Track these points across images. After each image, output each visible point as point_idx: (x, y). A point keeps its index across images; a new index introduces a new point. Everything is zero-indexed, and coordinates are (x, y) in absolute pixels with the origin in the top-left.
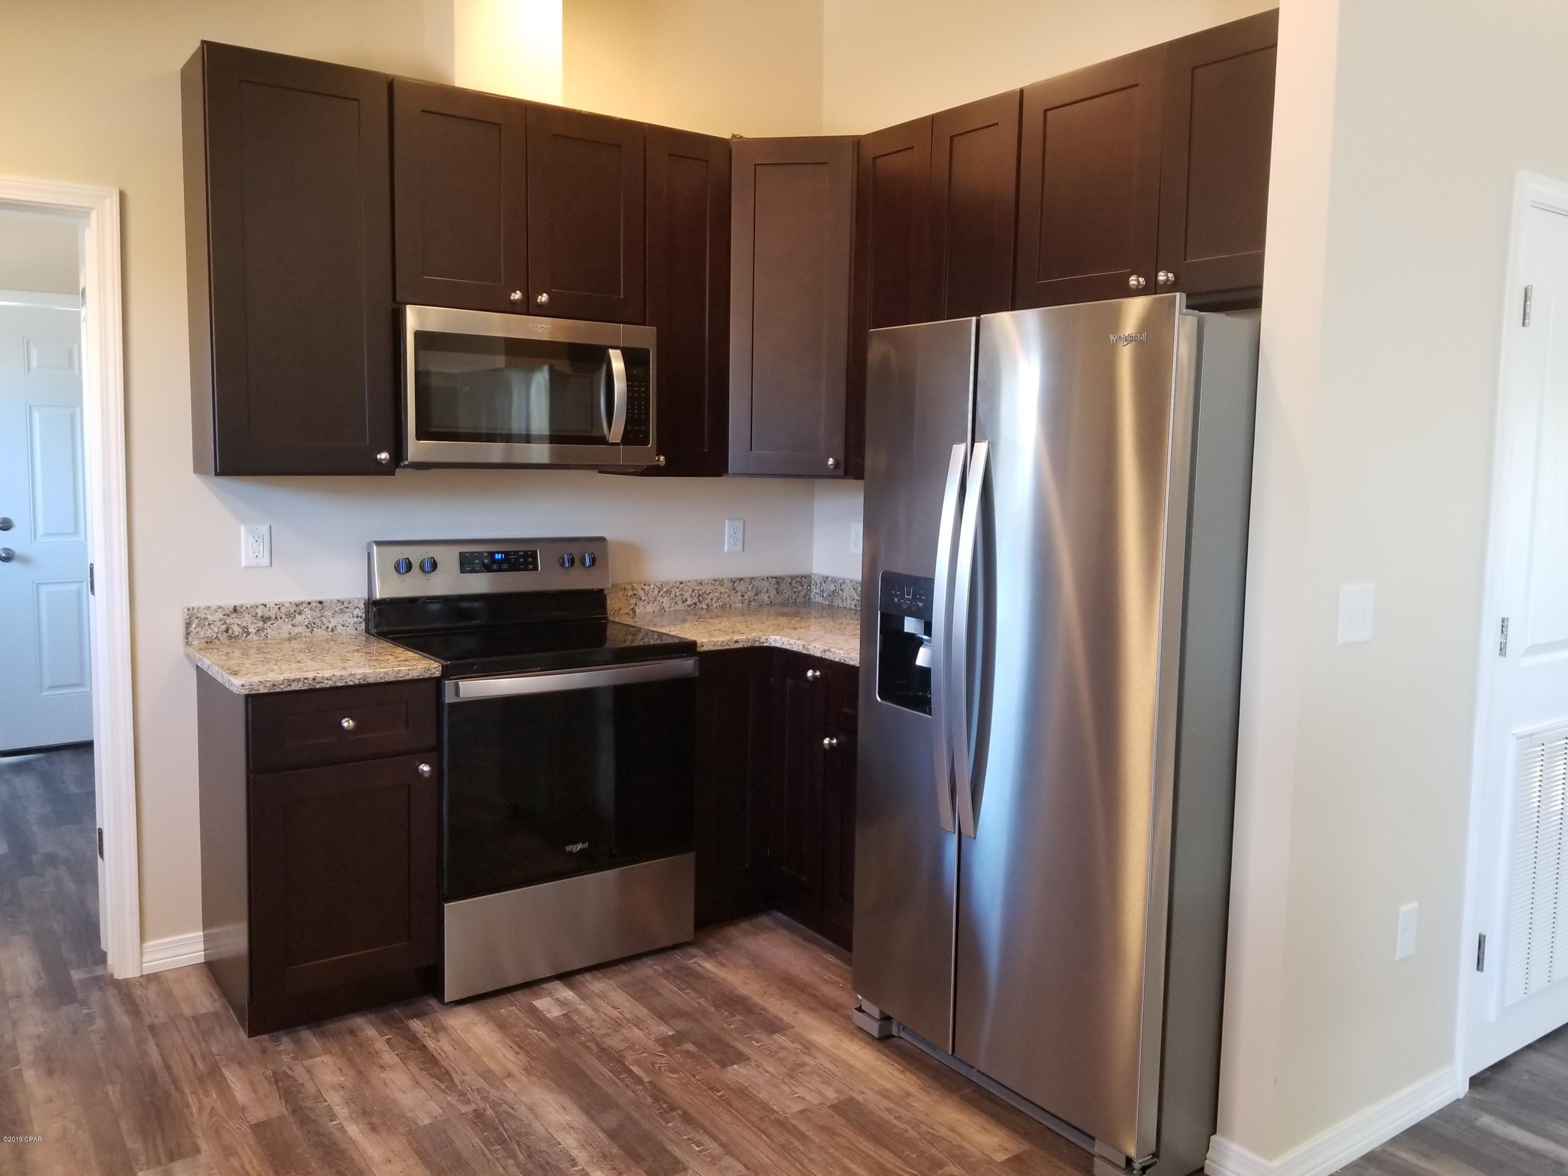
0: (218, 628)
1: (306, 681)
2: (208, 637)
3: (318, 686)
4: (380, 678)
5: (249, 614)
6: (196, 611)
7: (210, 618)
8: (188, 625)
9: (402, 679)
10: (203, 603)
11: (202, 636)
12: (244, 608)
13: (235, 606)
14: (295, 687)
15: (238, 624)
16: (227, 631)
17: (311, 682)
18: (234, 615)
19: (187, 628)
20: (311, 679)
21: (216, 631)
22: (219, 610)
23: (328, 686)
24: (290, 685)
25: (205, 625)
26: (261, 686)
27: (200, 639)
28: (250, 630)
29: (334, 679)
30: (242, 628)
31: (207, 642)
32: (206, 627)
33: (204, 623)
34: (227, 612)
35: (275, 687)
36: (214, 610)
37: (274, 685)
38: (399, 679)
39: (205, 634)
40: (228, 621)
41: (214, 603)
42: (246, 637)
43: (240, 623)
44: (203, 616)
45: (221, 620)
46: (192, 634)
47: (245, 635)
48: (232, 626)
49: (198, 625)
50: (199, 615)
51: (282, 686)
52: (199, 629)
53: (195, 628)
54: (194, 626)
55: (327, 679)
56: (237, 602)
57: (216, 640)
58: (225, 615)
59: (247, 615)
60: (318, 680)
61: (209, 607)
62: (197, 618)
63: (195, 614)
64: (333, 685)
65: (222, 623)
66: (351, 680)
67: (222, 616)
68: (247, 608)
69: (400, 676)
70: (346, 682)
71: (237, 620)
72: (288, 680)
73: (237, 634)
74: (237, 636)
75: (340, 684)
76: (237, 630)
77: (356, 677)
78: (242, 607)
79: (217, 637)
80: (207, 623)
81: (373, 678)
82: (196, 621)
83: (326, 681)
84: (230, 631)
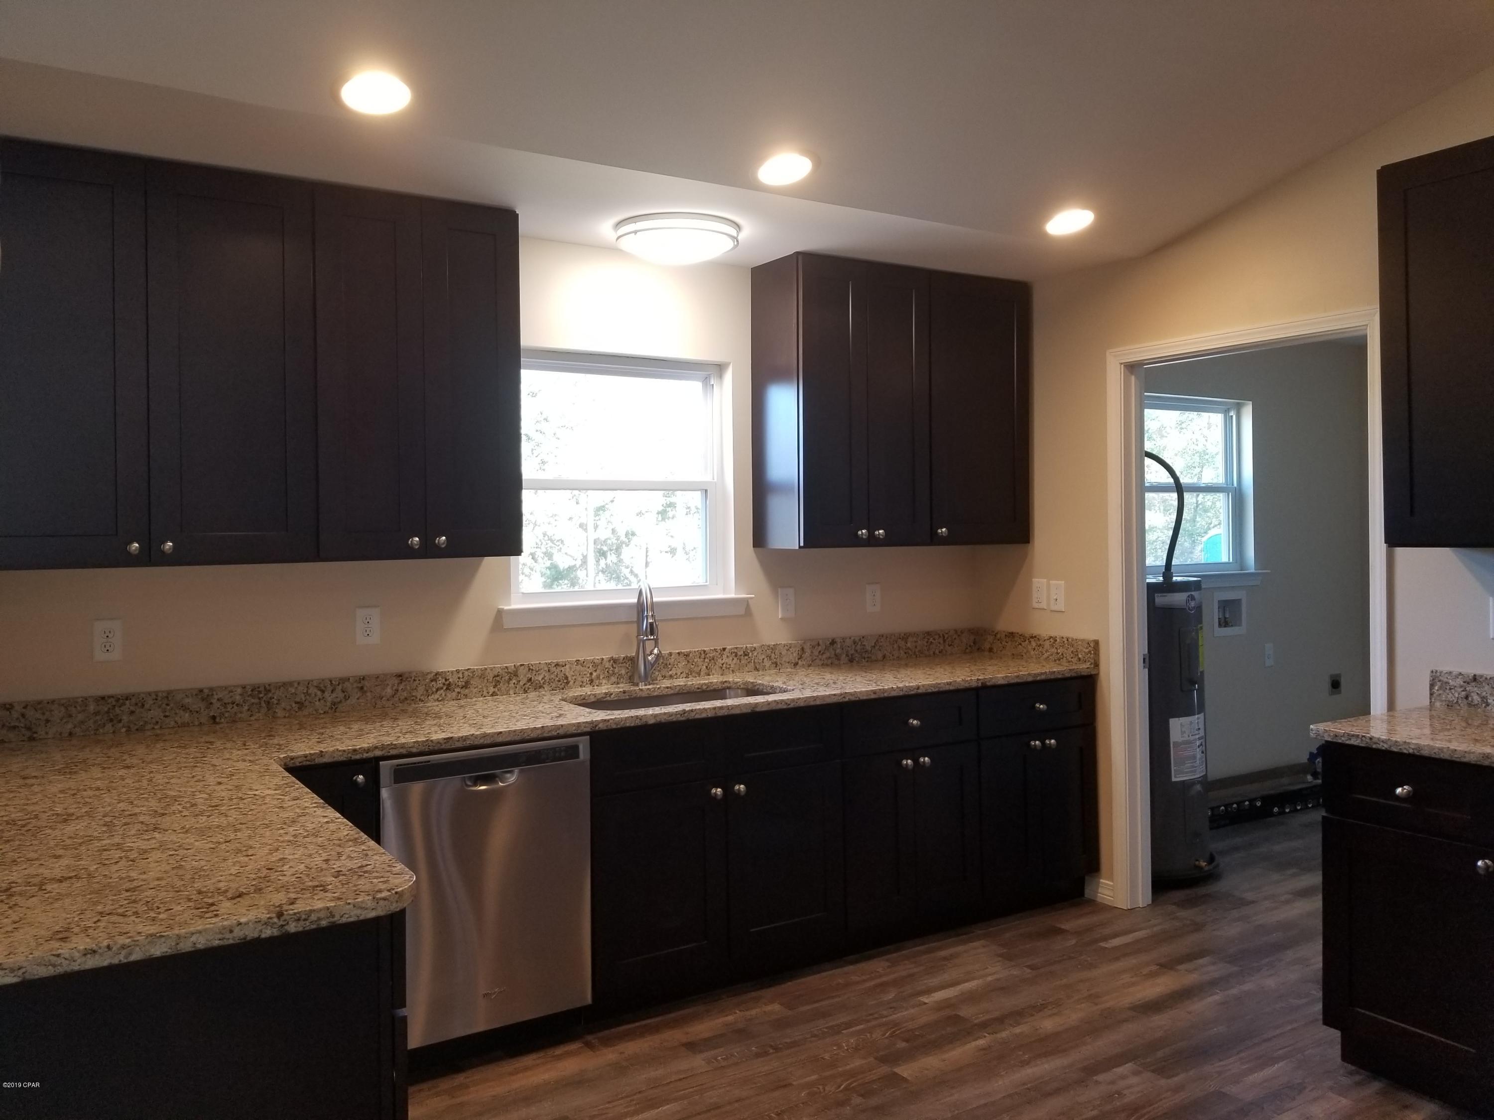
0: (1459, 694)
1: (1364, 738)
2: (1449, 701)
3: (1374, 746)
4: (1435, 753)
5: (1488, 685)
6: (1438, 674)
7: (1451, 683)
8: (1432, 686)
9: (1458, 760)
10: (1446, 669)
11: (1444, 699)
12: (1484, 679)
13: (1475, 675)
14: (1353, 742)
15: (1478, 694)
16: (1467, 697)
17: (1368, 740)
18: (1473, 684)
19: (1431, 689)
20: (1368, 738)
21: (1457, 696)
22: (1460, 677)
23: (1383, 748)
24: (1350, 739)
25: (1446, 689)
26: (1326, 734)
27: (1442, 701)
28: (1489, 701)
29: (1389, 743)
30: (1481, 698)
31: (1448, 706)
32: (1448, 691)
33: (1444, 685)
34: (1468, 680)
35: (1337, 738)
36: (1456, 676)
37: (1336, 736)
38: (1454, 759)
39: (1447, 697)
40: (1467, 689)
41: (1456, 670)
42: (1485, 707)
43: (1479, 693)
44: (1445, 680)
45: (1461, 687)
46: (1434, 695)
47: (1484, 705)
48: (1472, 694)
49: (1440, 688)
50: (1441, 678)
51: (1343, 739)
52: (1441, 692)
53: (1438, 690)
54: (1436, 688)
55: (1383, 742)
56: (1478, 672)
57: (1456, 705)
58: (1464, 682)
59: (1487, 685)
60: (1374, 740)
61: (1450, 673)
62: (1440, 681)
63: (1438, 677)
64: (1388, 749)
65: (1462, 689)
66: (1405, 749)
67: (1462, 683)
68: (1486, 678)
69: (1456, 756)
70: (1400, 749)
71: (1476, 689)
72: (1349, 735)
73: (1476, 702)
74: (1477, 705)
75: (1395, 750)
76: (1476, 699)
77: (1410, 746)
78: (1481, 676)
79: (1457, 701)
80: (1448, 687)
81: (1426, 752)
82: (1439, 684)
83: (1382, 744)
84: (1470, 699)
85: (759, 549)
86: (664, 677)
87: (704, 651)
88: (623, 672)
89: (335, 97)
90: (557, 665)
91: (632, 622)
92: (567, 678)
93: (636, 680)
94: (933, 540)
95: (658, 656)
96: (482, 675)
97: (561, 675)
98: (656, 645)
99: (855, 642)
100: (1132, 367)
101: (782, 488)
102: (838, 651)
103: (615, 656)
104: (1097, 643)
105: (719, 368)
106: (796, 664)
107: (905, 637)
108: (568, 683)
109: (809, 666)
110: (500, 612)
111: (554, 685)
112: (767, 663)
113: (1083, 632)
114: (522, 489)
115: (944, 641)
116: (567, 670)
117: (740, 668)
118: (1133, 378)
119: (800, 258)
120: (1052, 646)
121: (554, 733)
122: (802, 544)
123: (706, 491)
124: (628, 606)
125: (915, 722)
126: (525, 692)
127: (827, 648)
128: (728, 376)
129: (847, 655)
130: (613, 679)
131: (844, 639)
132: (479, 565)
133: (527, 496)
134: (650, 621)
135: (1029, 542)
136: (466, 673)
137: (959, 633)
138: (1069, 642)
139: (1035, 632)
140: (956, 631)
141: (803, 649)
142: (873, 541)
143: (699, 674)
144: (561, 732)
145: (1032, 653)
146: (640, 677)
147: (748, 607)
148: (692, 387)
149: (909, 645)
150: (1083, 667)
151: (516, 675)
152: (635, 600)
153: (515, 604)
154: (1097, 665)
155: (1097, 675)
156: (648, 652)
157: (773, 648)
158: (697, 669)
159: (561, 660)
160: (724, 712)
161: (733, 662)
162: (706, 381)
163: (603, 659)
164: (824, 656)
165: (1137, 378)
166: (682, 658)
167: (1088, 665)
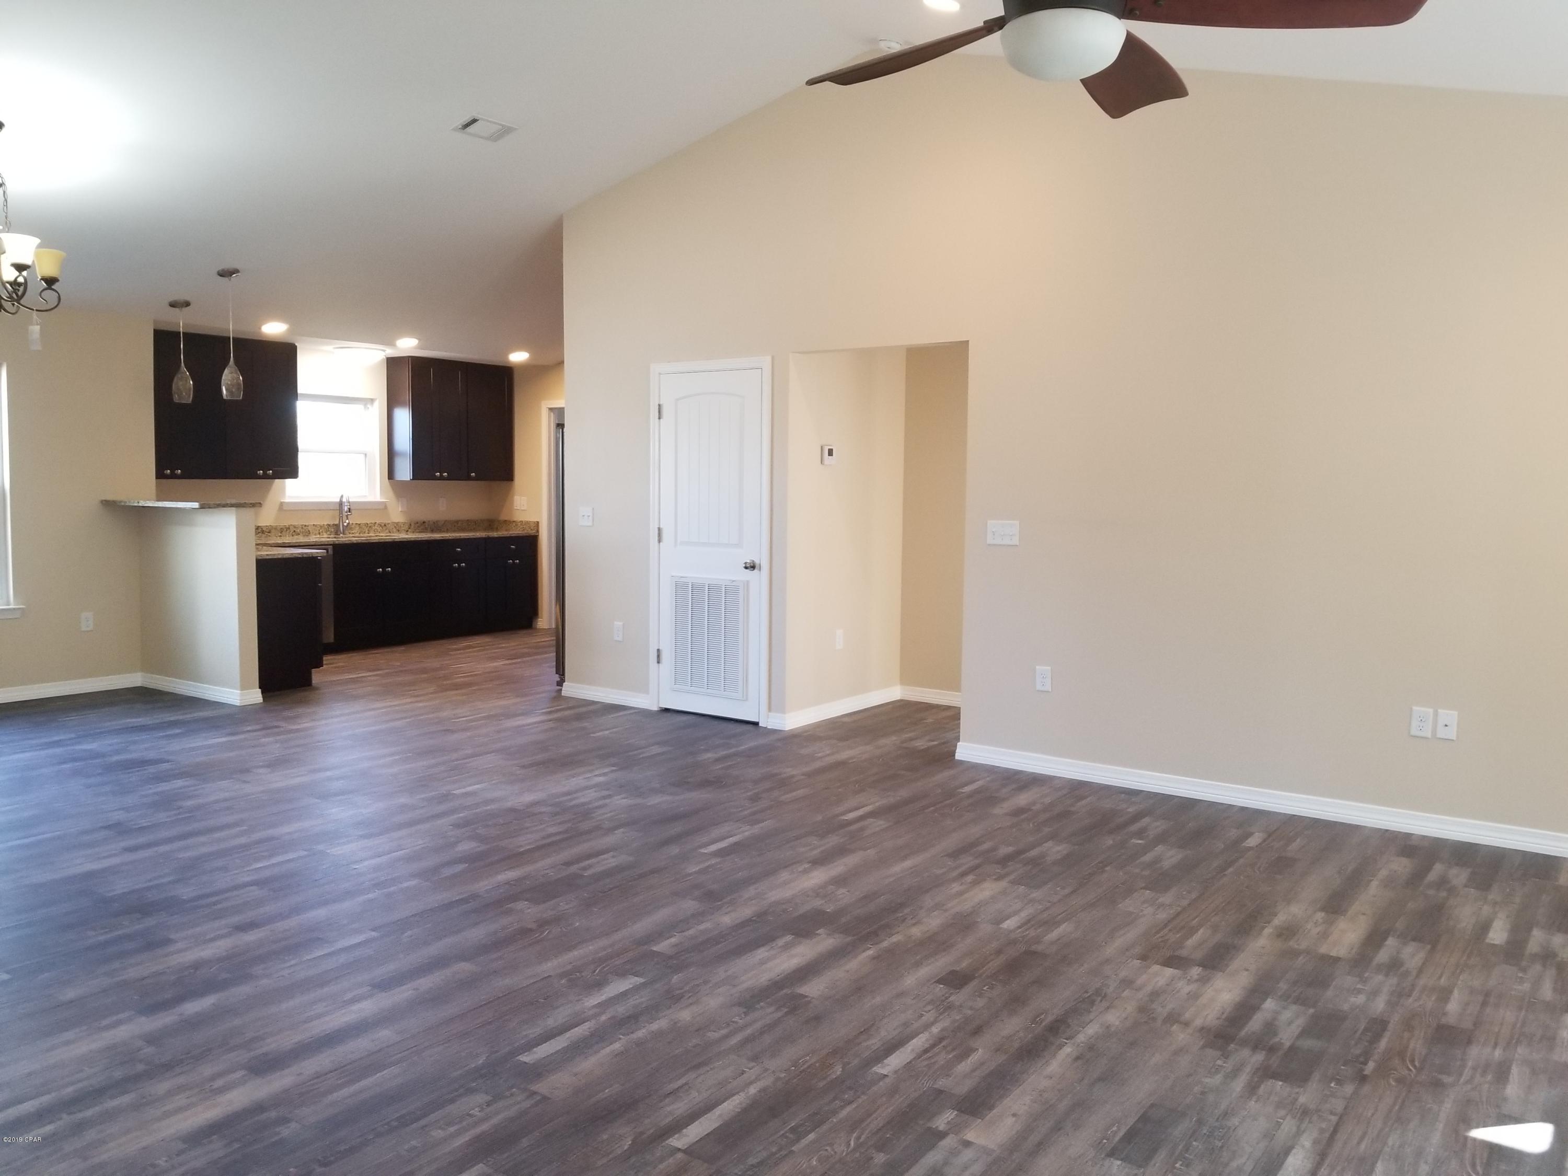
85: (390, 480)
86: (350, 533)
87: (367, 524)
88: (333, 530)
89: (260, 328)
90: (305, 526)
91: (337, 510)
92: (309, 531)
93: (339, 533)
94: (469, 478)
95: (349, 523)
96: (276, 529)
97: (307, 530)
98: (347, 519)
99: (434, 523)
100: (551, 409)
101: (403, 454)
102: (427, 526)
103: (329, 523)
104: (538, 522)
105: (372, 401)
106: (407, 531)
107: (457, 522)
108: (310, 533)
109: (413, 532)
110: (282, 504)
111: (304, 534)
112: (395, 530)
113: (533, 519)
114: (298, 451)
115: (476, 524)
116: (310, 528)
117: (382, 531)
118: (552, 414)
119: (410, 359)
120: (521, 525)
121: (319, 544)
122: (411, 478)
123: (366, 455)
124: (335, 503)
125: (459, 549)
126: (293, 536)
127: (421, 525)
128: (376, 404)
129: (431, 528)
130: (328, 533)
131: (429, 521)
132: (273, 482)
133: (299, 453)
134: (348, 507)
135: (512, 480)
136: (270, 527)
137: (482, 521)
138: (527, 523)
139: (515, 519)
140: (481, 520)
141: (411, 525)
142: (441, 478)
143: (365, 533)
144: (322, 543)
145: (514, 528)
146: (340, 532)
147: (386, 508)
148: (359, 407)
149: (459, 525)
150: (533, 532)
151: (289, 529)
152: (338, 500)
153: (287, 500)
154: (538, 531)
155: (538, 535)
156: (344, 522)
157: (397, 524)
158: (364, 531)
159: (307, 524)
160: (382, 541)
161: (379, 529)
162: (365, 405)
163: (324, 524)
164: (420, 528)
165: (554, 414)
166: (357, 526)
167: (534, 531)
